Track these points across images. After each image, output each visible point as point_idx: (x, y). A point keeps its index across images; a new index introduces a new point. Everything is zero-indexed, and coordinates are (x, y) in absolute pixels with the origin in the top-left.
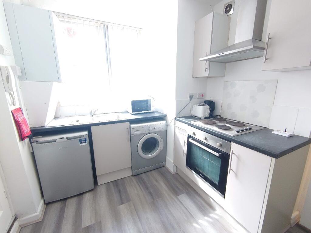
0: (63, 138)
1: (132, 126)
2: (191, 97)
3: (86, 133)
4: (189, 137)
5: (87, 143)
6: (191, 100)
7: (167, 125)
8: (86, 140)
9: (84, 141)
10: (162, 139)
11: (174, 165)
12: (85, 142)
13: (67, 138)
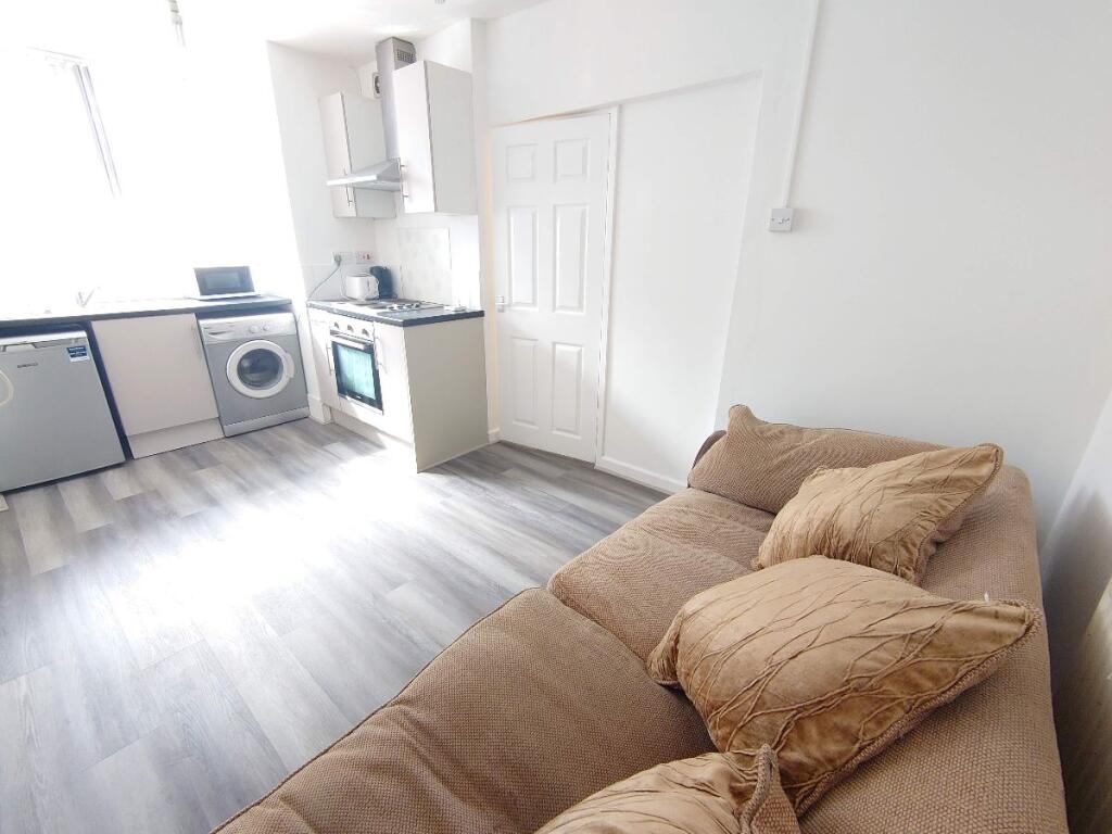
0: (25, 344)
1: (202, 322)
2: (338, 260)
3: (83, 334)
4: (333, 333)
5: (89, 357)
6: (339, 265)
7: (296, 323)
8: (85, 350)
9: (81, 352)
10: (289, 355)
11: (324, 404)
12: (84, 354)
13: (33, 344)
